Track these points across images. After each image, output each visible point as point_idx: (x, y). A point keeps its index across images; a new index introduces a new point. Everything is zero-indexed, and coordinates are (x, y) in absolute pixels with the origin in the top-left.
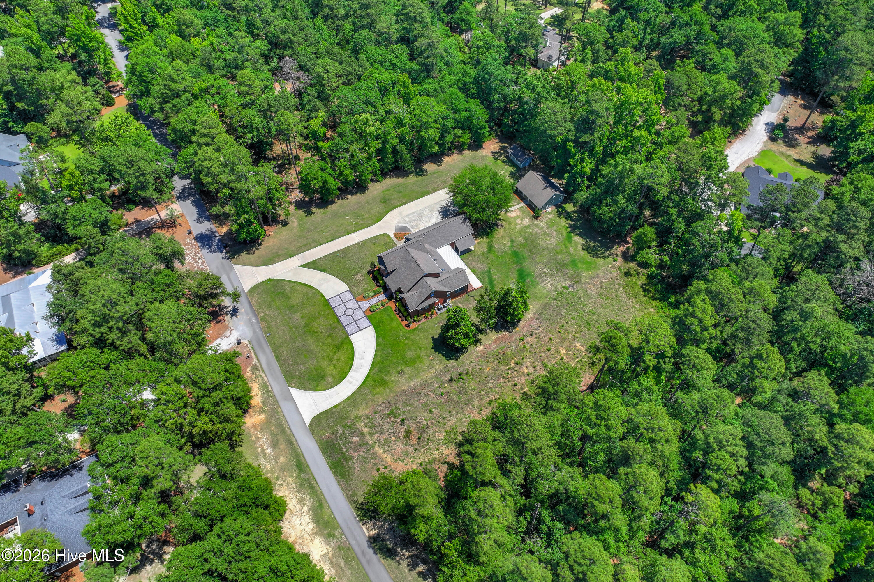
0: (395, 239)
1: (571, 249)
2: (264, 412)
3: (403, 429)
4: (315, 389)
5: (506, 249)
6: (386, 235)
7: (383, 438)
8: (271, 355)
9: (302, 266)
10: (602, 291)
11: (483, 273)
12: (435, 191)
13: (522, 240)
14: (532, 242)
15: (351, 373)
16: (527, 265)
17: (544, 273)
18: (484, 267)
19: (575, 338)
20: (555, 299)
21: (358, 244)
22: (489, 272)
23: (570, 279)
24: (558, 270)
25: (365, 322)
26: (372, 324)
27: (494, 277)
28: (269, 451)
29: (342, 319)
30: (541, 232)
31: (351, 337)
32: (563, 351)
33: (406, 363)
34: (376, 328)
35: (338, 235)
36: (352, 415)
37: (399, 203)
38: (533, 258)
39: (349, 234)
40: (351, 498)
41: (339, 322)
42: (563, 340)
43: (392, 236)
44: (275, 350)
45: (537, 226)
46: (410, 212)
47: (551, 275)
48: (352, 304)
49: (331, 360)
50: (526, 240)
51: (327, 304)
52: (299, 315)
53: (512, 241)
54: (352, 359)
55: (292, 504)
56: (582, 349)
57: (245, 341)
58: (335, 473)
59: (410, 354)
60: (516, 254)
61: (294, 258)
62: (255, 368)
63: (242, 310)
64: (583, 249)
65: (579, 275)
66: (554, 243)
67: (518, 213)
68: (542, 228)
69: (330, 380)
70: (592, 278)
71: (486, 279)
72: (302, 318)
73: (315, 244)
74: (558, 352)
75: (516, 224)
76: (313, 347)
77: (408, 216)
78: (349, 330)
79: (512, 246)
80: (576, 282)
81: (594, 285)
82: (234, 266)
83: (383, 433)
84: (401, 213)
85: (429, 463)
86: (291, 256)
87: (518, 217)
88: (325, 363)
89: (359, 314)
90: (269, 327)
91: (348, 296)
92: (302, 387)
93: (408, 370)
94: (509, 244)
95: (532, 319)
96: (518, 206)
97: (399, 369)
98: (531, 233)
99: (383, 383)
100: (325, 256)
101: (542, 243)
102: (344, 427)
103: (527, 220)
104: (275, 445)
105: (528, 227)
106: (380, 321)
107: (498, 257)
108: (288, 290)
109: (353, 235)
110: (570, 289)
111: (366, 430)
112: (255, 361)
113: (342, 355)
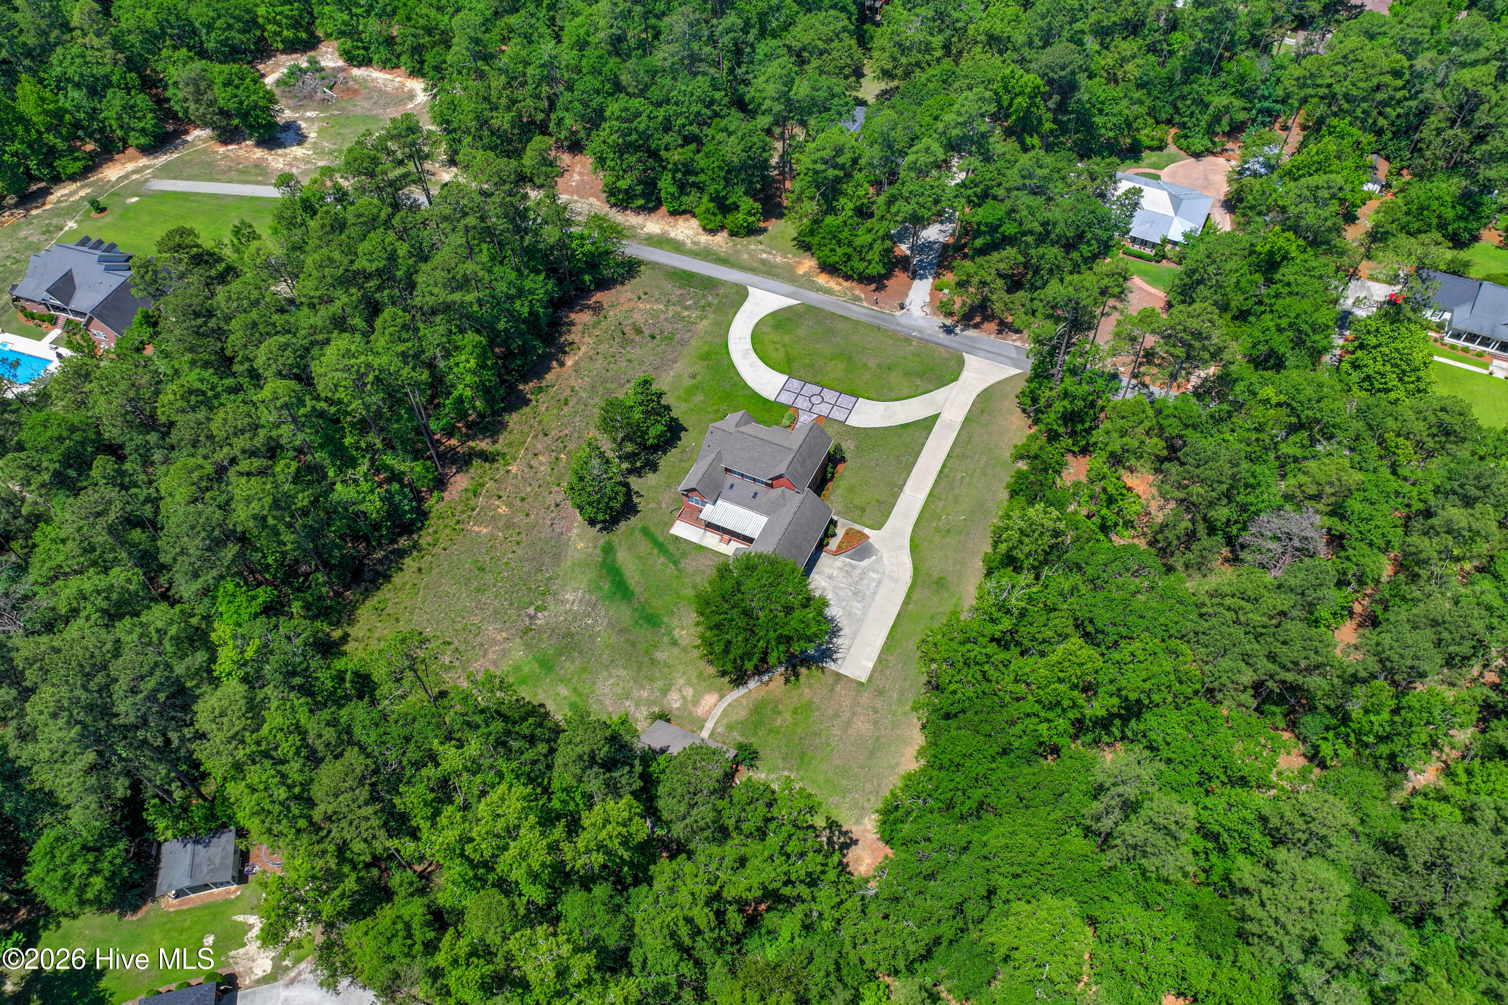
0: (858, 527)
1: (564, 691)
2: (804, 275)
3: (647, 332)
4: (774, 314)
5: (675, 622)
6: (878, 526)
7: (662, 317)
8: (854, 317)
9: (936, 416)
10: (478, 639)
11: (684, 554)
12: (880, 660)
13: (660, 655)
14: (640, 666)
15: (749, 345)
16: (624, 613)
17: (589, 615)
18: (688, 564)
19: (493, 537)
20: (549, 579)
21: (901, 488)
22: (676, 563)
23: (540, 631)
24: (568, 634)
25: (785, 399)
26: (775, 403)
27: (662, 560)
28: (764, 256)
29: (817, 389)
30: (635, 693)
31: (785, 377)
32: (503, 510)
33: (695, 387)
34: (765, 401)
35: (943, 484)
36: (711, 316)
37: (915, 597)
38: (622, 631)
39: (930, 495)
40: (654, 265)
41: (817, 384)
42: (509, 526)
43: (867, 531)
44: (857, 322)
45: (649, 703)
46: (882, 591)
47: (575, 619)
48: (824, 409)
49: (785, 346)
50: (653, 662)
51: (855, 395)
52: (872, 364)
53: (674, 643)
54: (762, 359)
55: (704, 238)
56: (476, 529)
57: (898, 313)
58: (684, 271)
59: (699, 398)
60: (652, 620)
61: (960, 418)
62: (858, 299)
63: (942, 336)
64: (542, 705)
65: (529, 646)
66: (599, 684)
67: (700, 711)
68: (638, 705)
69: (766, 329)
70: (504, 653)
71: (671, 548)
72: (865, 365)
73: (958, 451)
74: (509, 505)
75: (689, 683)
76: (819, 346)
77: (879, 583)
78: (796, 384)
79: (669, 633)
80: (527, 631)
81: (494, 642)
82: (1019, 371)
83: (666, 319)
84: (895, 580)
85: (599, 323)
86: (967, 420)
87: (696, 702)
88: (787, 339)
89: (802, 403)
90: (891, 337)
91: (838, 415)
92: (790, 308)
93: (689, 382)
94: (676, 633)
95: (569, 530)
96: (710, 725)
97: (699, 378)
98: (651, 680)
99: (706, 357)
100: (923, 444)
101: (623, 673)
102: (710, 305)
103: (676, 705)
104: (763, 262)
105: (665, 692)
106: (767, 411)
107: (679, 597)
108: (918, 382)
109: (922, 497)
110: (531, 611)
111: (686, 313)
112: (865, 304)
113: (779, 356)
